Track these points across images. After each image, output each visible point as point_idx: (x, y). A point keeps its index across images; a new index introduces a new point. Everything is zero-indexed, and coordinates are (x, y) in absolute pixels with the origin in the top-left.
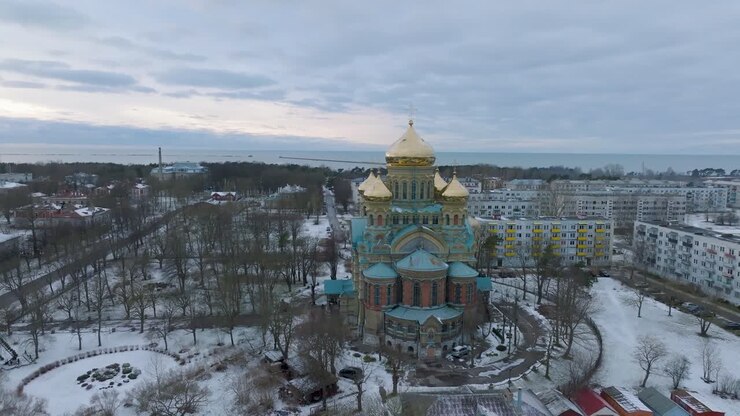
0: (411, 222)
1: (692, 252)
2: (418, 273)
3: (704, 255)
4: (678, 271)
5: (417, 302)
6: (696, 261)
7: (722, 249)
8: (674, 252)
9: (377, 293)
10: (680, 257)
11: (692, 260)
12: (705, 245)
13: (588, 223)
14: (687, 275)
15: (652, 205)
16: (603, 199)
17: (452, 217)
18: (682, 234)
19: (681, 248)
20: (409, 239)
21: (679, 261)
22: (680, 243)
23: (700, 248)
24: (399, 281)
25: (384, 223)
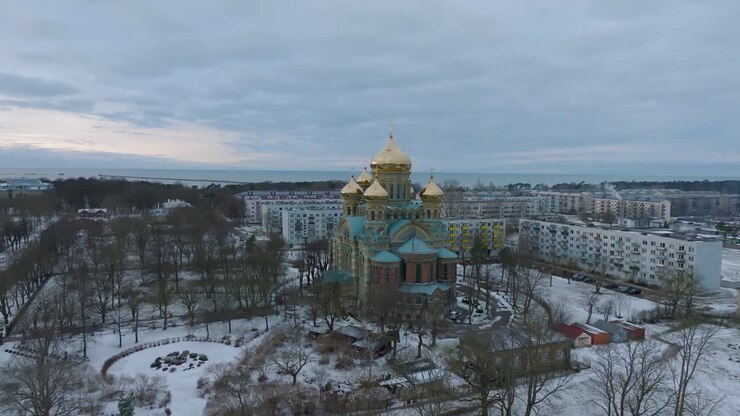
0: (400, 217)
1: (568, 238)
2: (419, 256)
3: (578, 240)
4: (558, 254)
5: (418, 280)
6: (572, 245)
7: (592, 234)
8: (554, 240)
9: (387, 274)
10: (559, 243)
11: (568, 245)
12: (578, 232)
13: (487, 221)
14: (565, 256)
15: (511, 210)
16: (475, 205)
17: (432, 212)
18: (560, 226)
19: (559, 236)
20: (405, 229)
21: (559, 246)
22: (559, 233)
23: (575, 235)
24: (403, 264)
25: (383, 218)
